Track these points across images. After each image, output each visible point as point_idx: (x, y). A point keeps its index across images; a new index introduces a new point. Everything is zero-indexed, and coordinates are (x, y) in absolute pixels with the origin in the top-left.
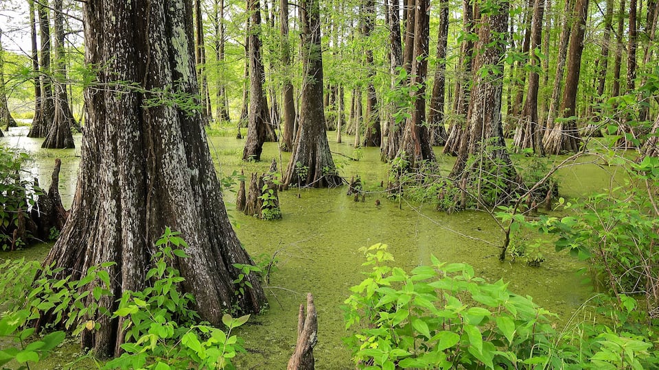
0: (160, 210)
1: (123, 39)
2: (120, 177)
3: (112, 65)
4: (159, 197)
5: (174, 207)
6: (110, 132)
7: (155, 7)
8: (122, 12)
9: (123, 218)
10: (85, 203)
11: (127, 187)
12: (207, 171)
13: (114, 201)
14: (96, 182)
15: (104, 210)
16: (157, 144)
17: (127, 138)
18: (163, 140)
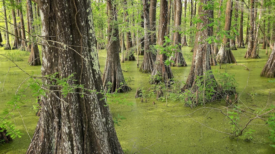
0: (91, 143)
1: (70, 57)
2: (72, 129)
3: (65, 71)
4: (90, 136)
5: (99, 141)
6: (65, 106)
7: (84, 39)
8: (69, 42)
9: (75, 151)
10: (46, 140)
11: (76, 134)
12: (108, 118)
13: (70, 142)
14: (52, 128)
15: (65, 147)
16: (88, 109)
17: (74, 108)
18: (91, 107)
